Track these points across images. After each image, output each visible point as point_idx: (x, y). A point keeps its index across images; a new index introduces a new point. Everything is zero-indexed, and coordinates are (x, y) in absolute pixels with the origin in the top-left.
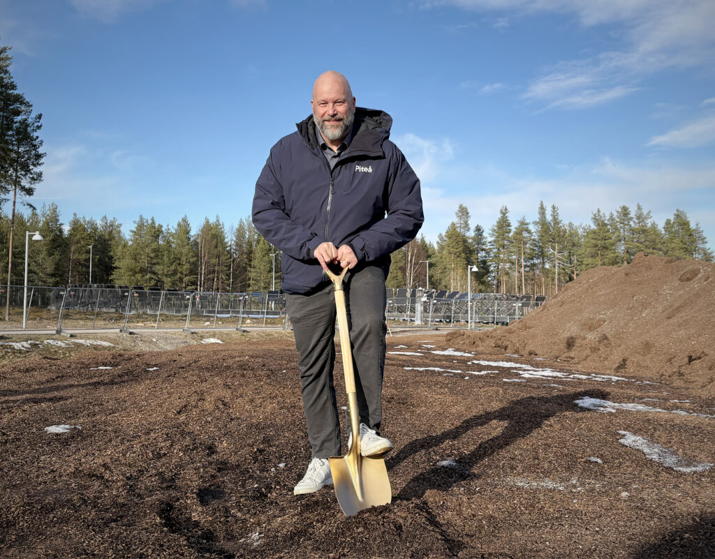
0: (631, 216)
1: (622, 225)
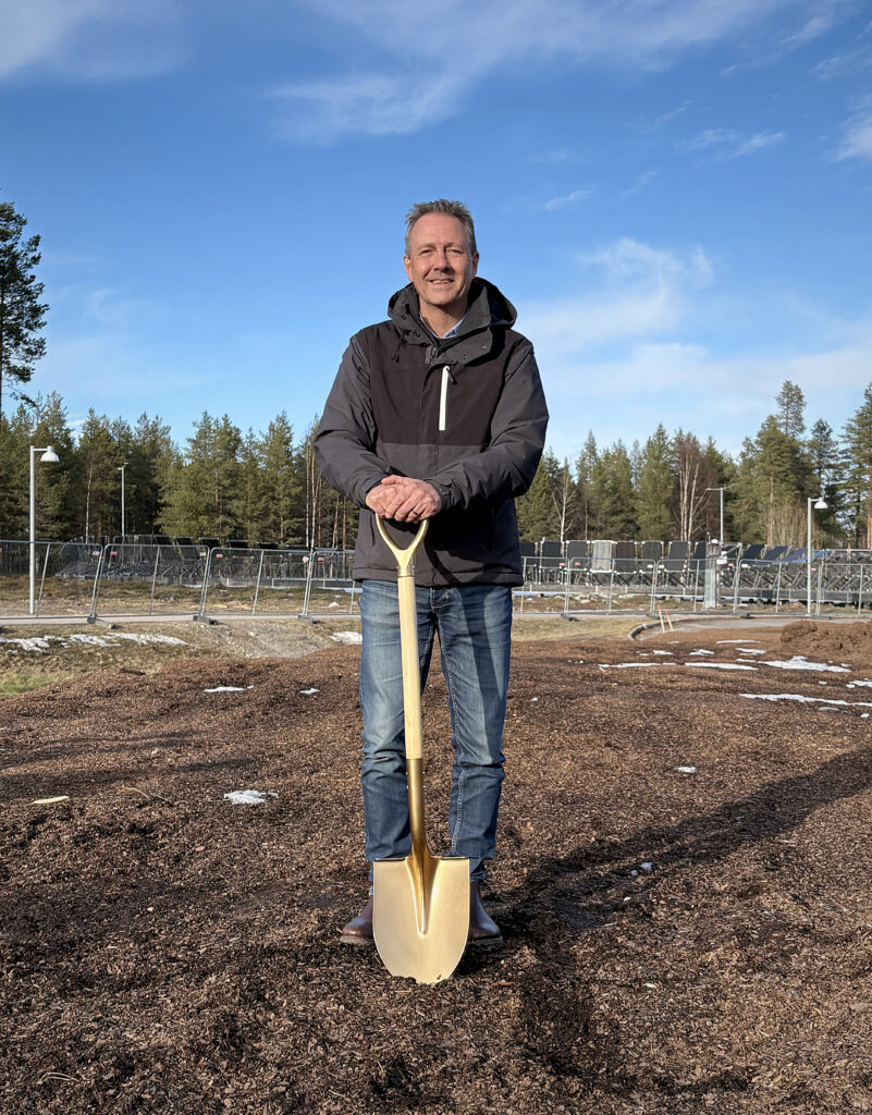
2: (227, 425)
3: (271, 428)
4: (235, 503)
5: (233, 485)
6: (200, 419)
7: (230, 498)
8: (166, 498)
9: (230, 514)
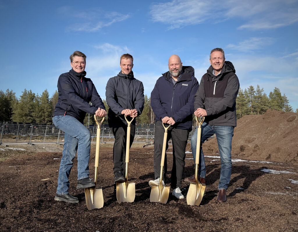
0: (254, 90)
1: (250, 95)
2: (31, 93)
3: (43, 93)
4: (33, 113)
5: (33, 108)
6: (24, 91)
7: (32, 112)
8: (14, 112)
9: (31, 116)
